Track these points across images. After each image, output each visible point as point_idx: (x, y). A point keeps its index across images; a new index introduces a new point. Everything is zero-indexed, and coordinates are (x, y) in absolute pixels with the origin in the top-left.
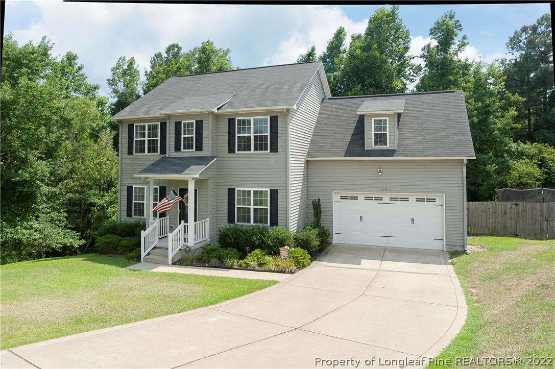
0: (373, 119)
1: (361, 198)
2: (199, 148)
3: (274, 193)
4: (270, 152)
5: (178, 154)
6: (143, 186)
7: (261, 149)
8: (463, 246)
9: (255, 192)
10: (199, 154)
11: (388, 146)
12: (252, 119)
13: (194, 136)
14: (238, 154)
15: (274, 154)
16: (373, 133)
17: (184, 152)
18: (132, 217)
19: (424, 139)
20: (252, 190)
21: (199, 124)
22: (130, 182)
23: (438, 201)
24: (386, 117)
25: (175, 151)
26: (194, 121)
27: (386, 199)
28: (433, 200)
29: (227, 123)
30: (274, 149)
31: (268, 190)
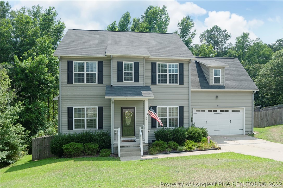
0: (214, 69)
1: (206, 111)
2: (137, 80)
3: (181, 109)
4: (179, 84)
5: (120, 84)
6: (83, 107)
7: (173, 83)
8: (252, 132)
9: (170, 108)
10: (137, 84)
11: (221, 84)
12: (168, 64)
13: (133, 72)
14: (158, 85)
15: (181, 86)
16: (214, 76)
17: (125, 83)
18: (73, 130)
19: (234, 81)
20: (168, 107)
21: (137, 65)
22: (70, 104)
23: (241, 111)
24: (220, 68)
25: (118, 81)
26: (133, 63)
27: (218, 111)
28: (239, 111)
29: (151, 65)
30: (181, 83)
31: (178, 107)
